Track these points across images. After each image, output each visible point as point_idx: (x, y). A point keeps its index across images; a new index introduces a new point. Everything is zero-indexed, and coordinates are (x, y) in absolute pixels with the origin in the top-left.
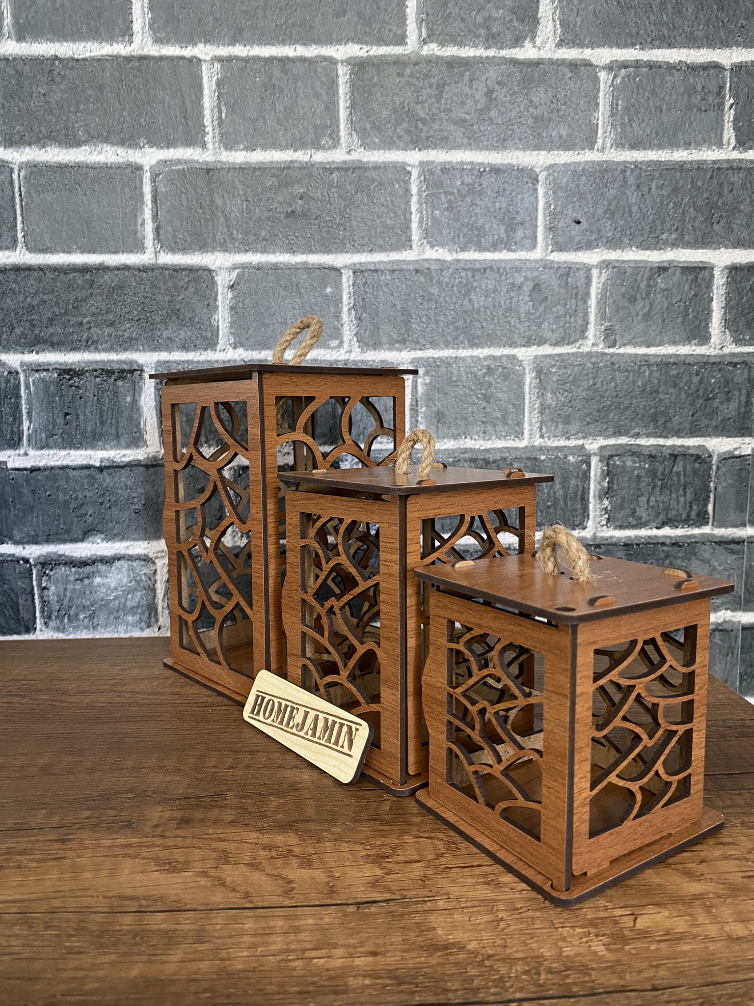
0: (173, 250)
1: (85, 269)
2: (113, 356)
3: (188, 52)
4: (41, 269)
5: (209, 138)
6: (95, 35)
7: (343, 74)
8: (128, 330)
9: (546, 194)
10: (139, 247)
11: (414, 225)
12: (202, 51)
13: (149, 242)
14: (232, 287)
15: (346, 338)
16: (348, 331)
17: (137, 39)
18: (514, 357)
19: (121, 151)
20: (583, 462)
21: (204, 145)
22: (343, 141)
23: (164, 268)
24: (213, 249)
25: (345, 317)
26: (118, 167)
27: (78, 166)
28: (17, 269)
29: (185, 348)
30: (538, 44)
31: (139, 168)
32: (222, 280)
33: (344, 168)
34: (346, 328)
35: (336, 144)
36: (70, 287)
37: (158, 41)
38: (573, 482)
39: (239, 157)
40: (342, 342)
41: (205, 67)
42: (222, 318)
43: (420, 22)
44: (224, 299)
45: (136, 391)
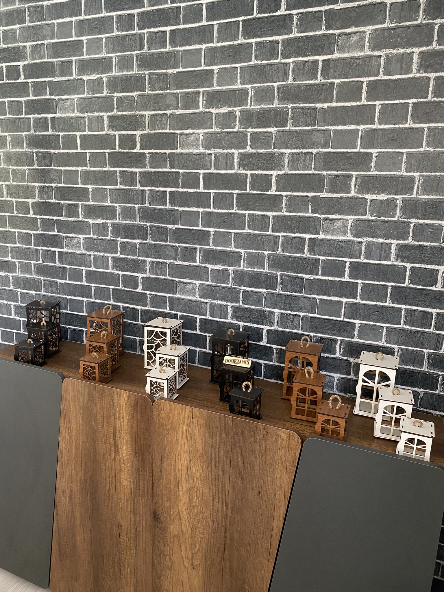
0: (347, 318)
1: (328, 319)
2: (332, 337)
3: (356, 281)
4: (320, 318)
5: (358, 298)
6: (338, 277)
7: (390, 288)
8: (336, 332)
9: (435, 318)
10: (340, 317)
11: (402, 320)
12: (359, 281)
13: (342, 316)
14: (359, 327)
15: (383, 341)
16: (383, 340)
17: (346, 278)
18: (423, 351)
19: (339, 298)
20: (437, 376)
21: (357, 299)
22: (388, 302)
23: (345, 321)
24: (356, 319)
25: (383, 336)
26: (338, 301)
27: (330, 300)
28: (315, 318)
29: (347, 337)
30: (437, 286)
31: (342, 302)
32: (357, 325)
33: (387, 307)
34: (383, 339)
35: (386, 302)
36: (325, 323)
37: (350, 278)
38: (434, 380)
39: (364, 302)
40: (382, 342)
41: (359, 284)
42: (356, 333)
43: (409, 280)
44: (357, 329)
45: (336, 344)
